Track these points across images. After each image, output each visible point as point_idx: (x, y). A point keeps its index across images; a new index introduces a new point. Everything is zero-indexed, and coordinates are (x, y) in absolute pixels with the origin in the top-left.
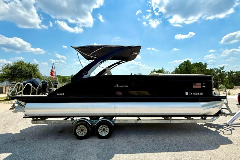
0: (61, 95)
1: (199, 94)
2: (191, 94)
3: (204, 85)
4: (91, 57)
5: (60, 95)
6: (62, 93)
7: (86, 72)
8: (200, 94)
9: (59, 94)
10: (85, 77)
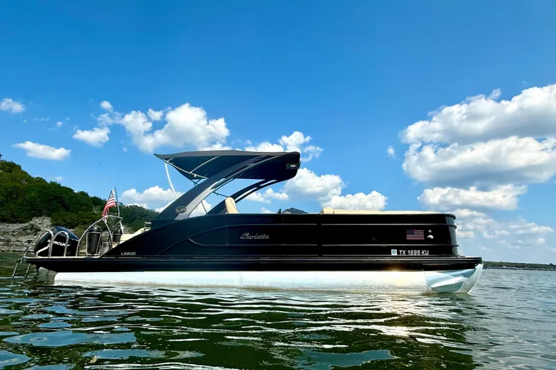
0: (129, 256)
1: (421, 252)
2: (402, 252)
3: (431, 234)
4: (195, 175)
5: (126, 256)
6: (131, 251)
7: (181, 208)
8: (423, 252)
9: (125, 254)
10: (180, 217)
